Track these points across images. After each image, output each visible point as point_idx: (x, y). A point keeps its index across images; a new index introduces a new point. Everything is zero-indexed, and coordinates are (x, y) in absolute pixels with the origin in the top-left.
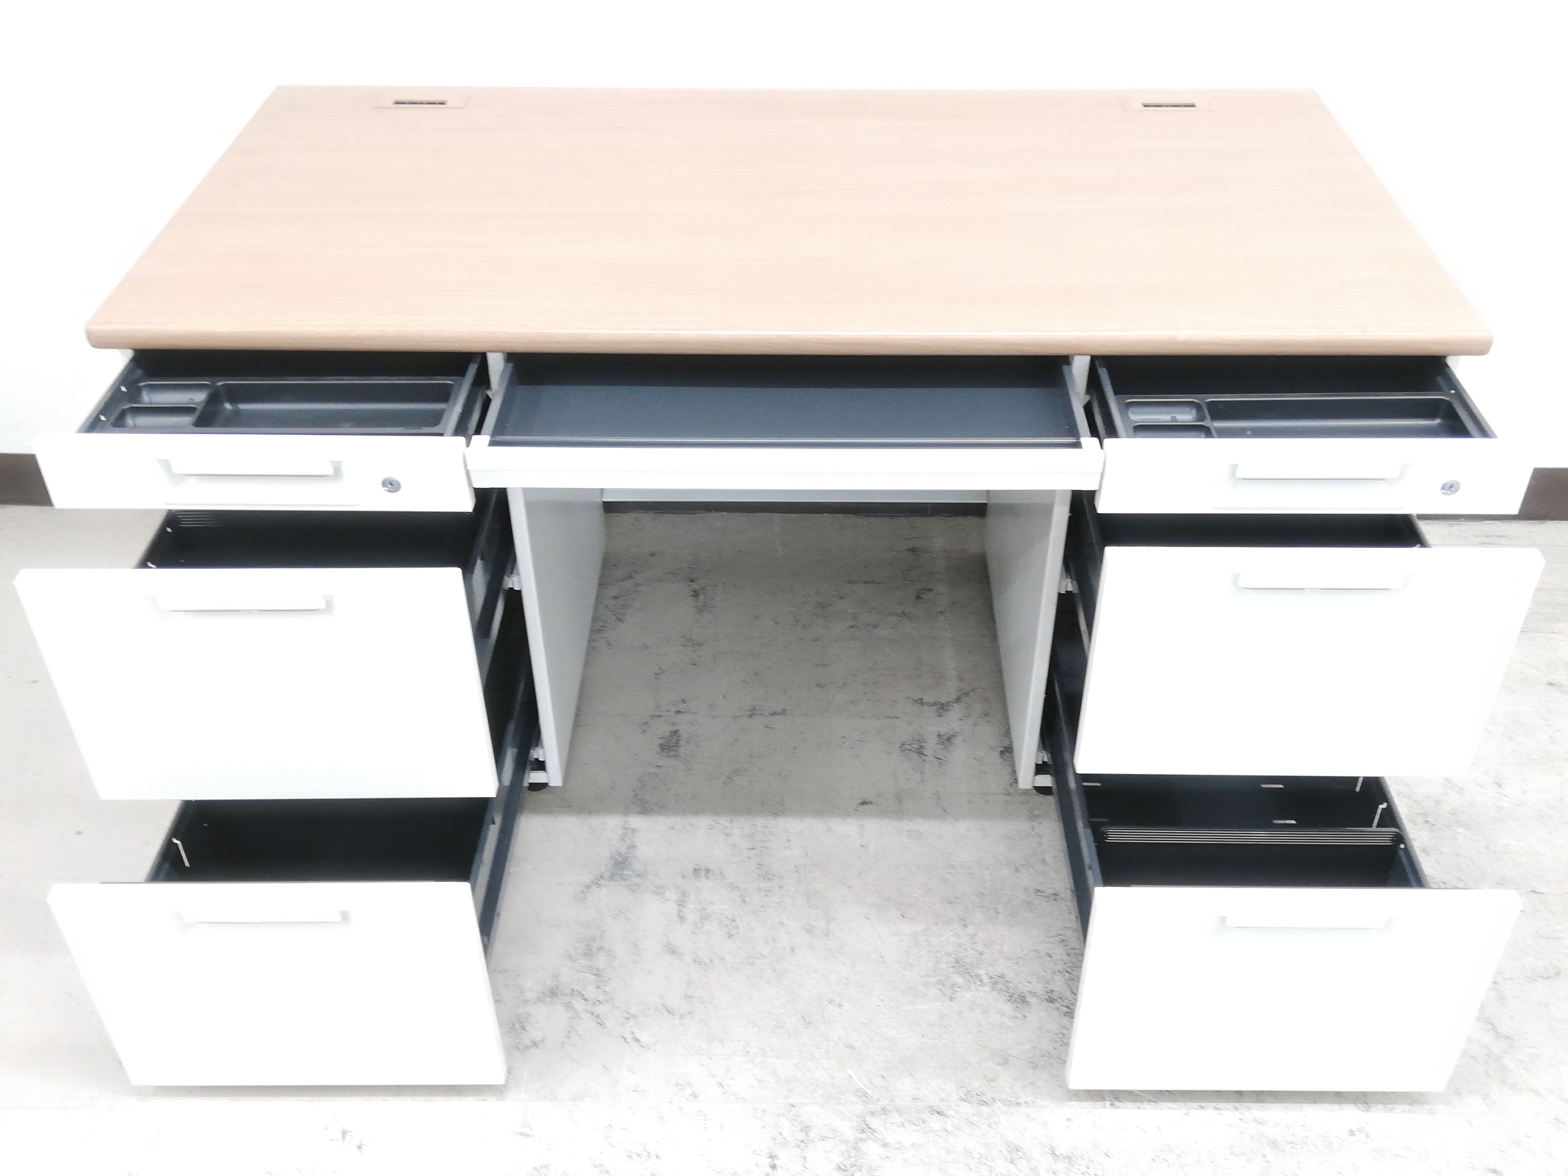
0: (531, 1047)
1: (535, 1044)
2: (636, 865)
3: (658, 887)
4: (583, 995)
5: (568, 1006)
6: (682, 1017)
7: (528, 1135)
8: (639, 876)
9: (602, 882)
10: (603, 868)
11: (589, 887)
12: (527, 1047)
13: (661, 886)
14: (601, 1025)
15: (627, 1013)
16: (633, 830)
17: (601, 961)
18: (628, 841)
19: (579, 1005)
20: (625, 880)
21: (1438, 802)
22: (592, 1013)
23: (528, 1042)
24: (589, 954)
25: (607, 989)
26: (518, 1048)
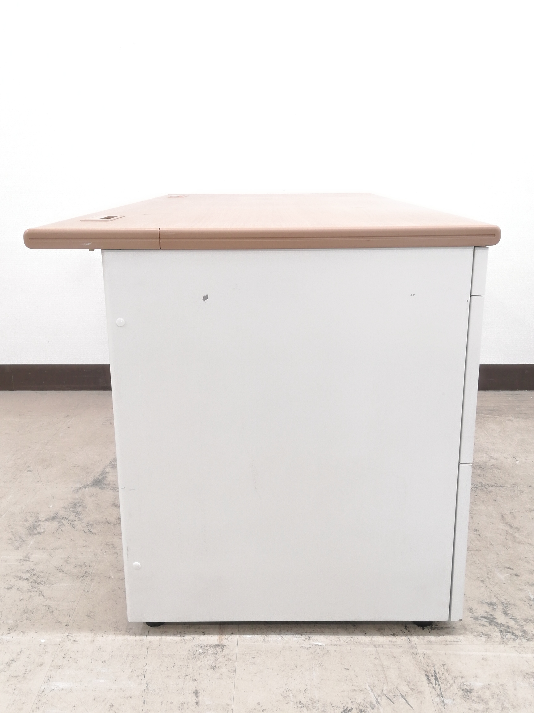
0: (37, 534)
1: (39, 533)
2: (105, 482)
3: (114, 488)
4: (68, 519)
5: (59, 522)
6: (114, 525)
7: (27, 560)
8: (105, 485)
9: (88, 487)
10: (89, 483)
11: (81, 488)
12: (35, 534)
13: (116, 488)
14: (74, 527)
15: (88, 524)
16: (107, 473)
17: (79, 509)
18: (103, 475)
19: (65, 522)
20: (99, 486)
21: (485, 463)
22: (71, 524)
23: (36, 532)
24: (75, 506)
25: (80, 517)
26: (31, 535)
